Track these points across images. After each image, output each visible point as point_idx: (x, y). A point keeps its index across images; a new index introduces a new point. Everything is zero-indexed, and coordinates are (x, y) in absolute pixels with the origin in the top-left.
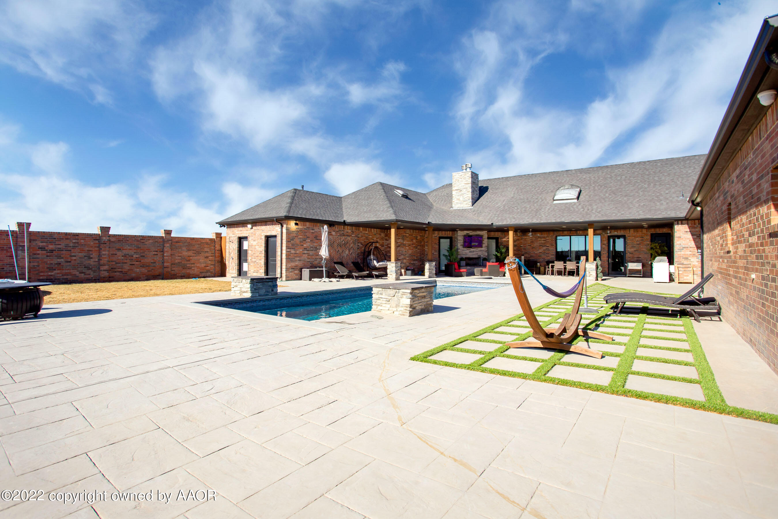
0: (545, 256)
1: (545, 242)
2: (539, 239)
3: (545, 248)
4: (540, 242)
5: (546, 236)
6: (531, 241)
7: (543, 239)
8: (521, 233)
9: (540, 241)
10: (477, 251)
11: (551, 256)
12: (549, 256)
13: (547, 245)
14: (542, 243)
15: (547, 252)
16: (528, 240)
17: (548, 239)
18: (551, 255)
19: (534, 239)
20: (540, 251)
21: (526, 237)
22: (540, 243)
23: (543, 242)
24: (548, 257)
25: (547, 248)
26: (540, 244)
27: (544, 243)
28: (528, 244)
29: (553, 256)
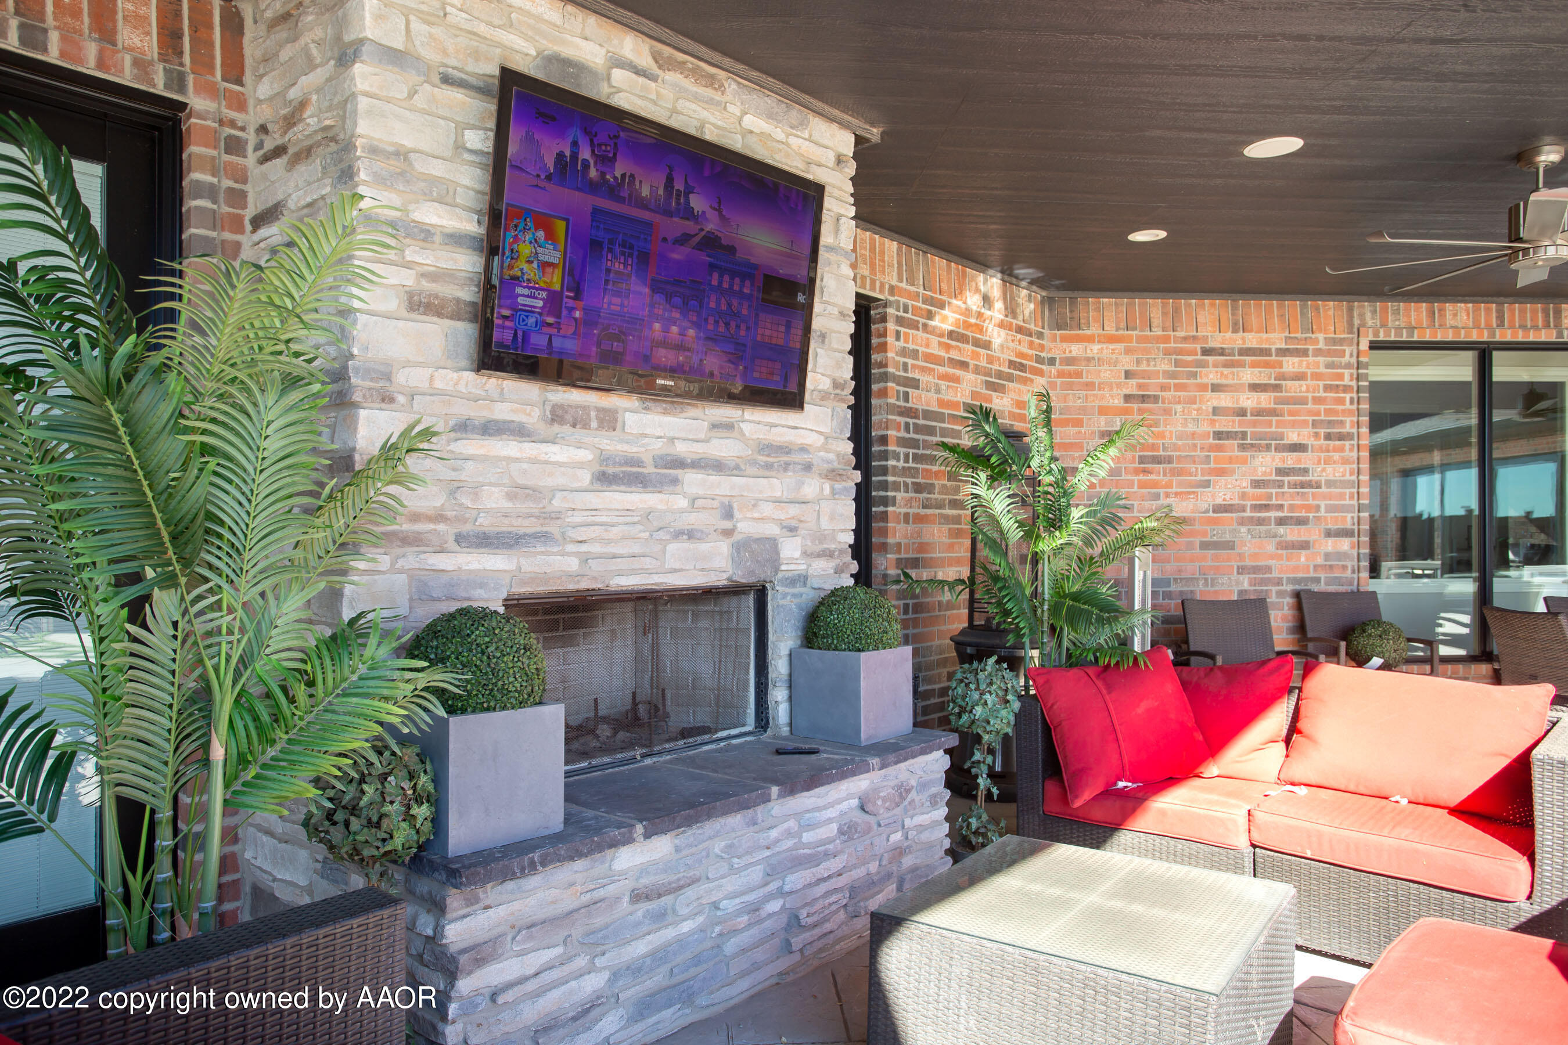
0: (1270, 547)
1: (1264, 400)
2: (1211, 376)
3: (1265, 463)
4: (1224, 400)
5: (1276, 340)
6: (1131, 387)
7: (1248, 375)
8: (1040, 294)
9: (1216, 388)
10: (718, 466)
11: (1330, 545)
12: (1305, 545)
13: (1293, 436)
14: (1242, 412)
15: (1289, 499)
16: (1106, 374)
17: (1300, 377)
18: (1329, 534)
19: (1165, 366)
20: (1224, 491)
21: (1076, 349)
22: (1216, 411)
23: (1249, 401)
24: (1303, 557)
25: (1290, 460)
26: (1226, 424)
27: (1259, 412)
28: (1102, 423)
29: (1345, 545)
